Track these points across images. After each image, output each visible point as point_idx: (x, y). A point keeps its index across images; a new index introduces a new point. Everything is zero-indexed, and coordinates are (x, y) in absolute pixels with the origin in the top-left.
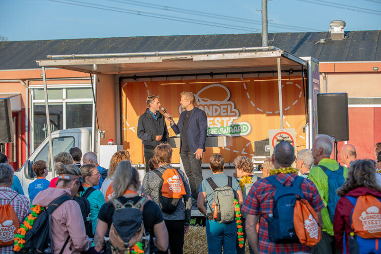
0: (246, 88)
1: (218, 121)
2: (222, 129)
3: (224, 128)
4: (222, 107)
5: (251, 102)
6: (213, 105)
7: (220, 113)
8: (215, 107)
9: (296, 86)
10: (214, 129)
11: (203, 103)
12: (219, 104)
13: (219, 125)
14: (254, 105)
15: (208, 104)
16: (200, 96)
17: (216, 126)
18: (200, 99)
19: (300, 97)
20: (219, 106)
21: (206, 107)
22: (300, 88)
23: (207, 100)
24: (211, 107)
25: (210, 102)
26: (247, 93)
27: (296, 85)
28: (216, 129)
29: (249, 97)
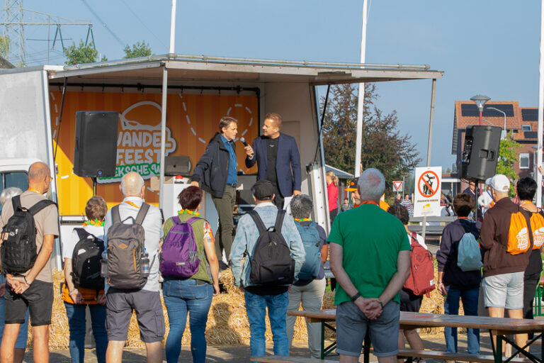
0: (185, 109)
1: (149, 154)
2: (154, 165)
3: (157, 165)
4: (155, 134)
5: (192, 129)
6: (143, 131)
7: (152, 143)
8: (146, 134)
9: (246, 110)
10: (145, 166)
11: (130, 127)
12: (151, 130)
13: (151, 161)
14: (195, 134)
15: (137, 129)
16: (127, 117)
17: (146, 162)
18: (127, 122)
19: (250, 125)
20: (152, 133)
21: (134, 133)
22: (250, 112)
23: (136, 124)
24: (140, 133)
25: (139, 127)
26: (187, 117)
27: (247, 108)
28: (147, 166)
29: (189, 122)
